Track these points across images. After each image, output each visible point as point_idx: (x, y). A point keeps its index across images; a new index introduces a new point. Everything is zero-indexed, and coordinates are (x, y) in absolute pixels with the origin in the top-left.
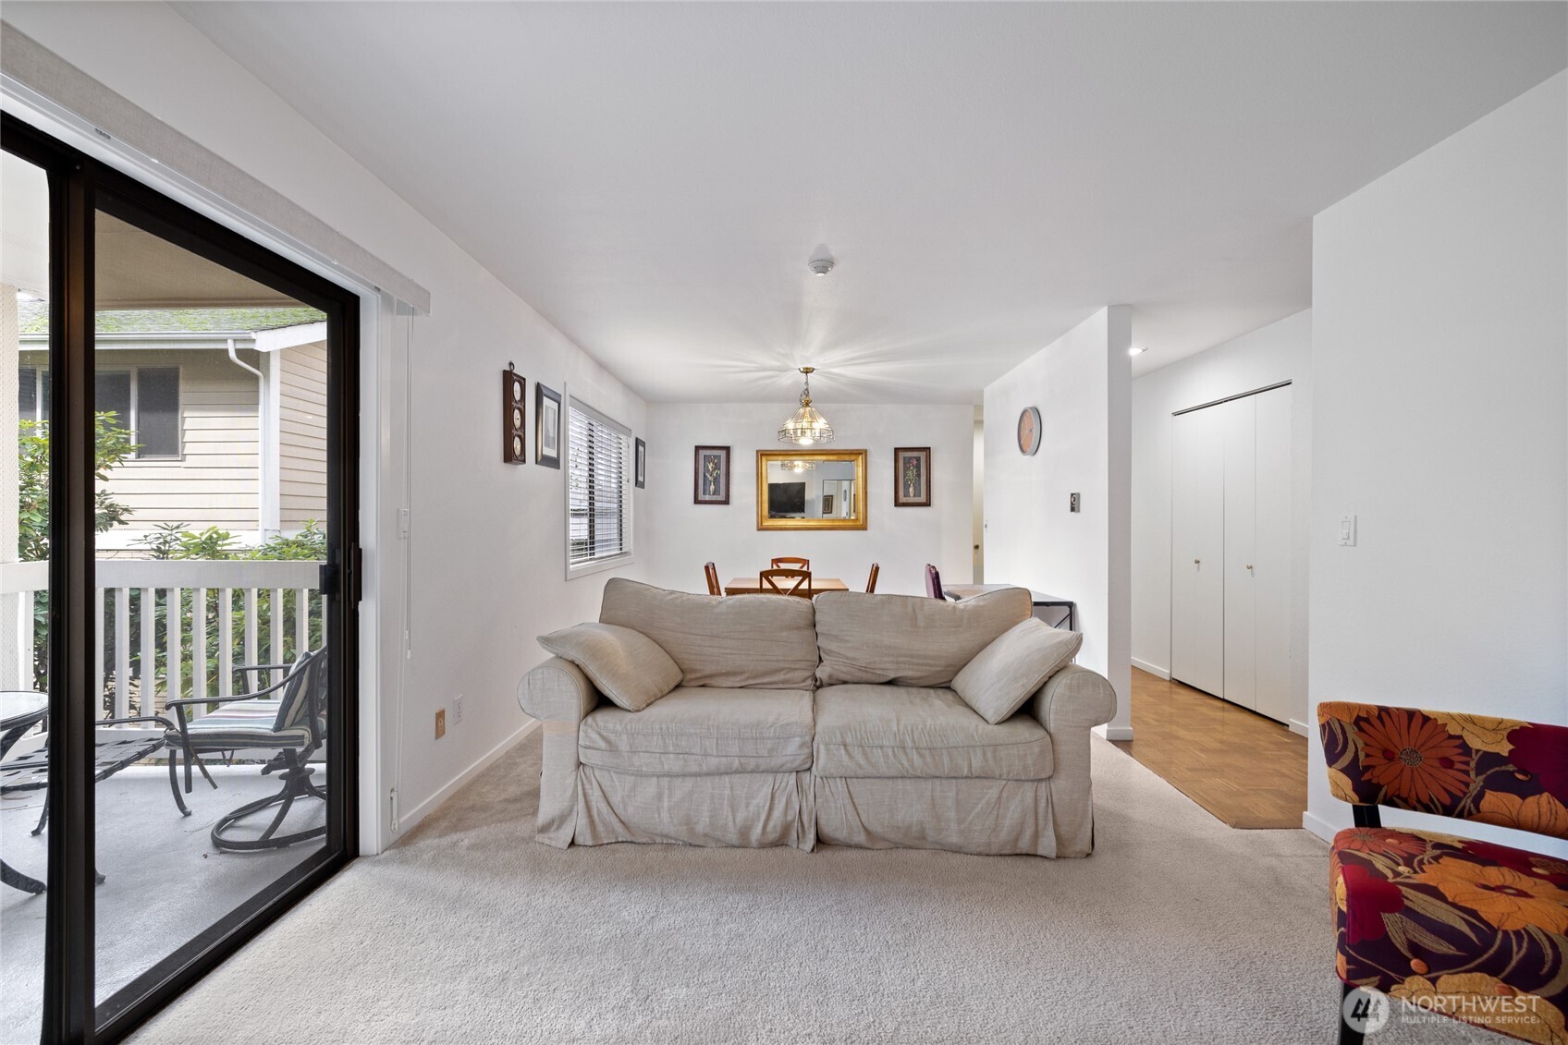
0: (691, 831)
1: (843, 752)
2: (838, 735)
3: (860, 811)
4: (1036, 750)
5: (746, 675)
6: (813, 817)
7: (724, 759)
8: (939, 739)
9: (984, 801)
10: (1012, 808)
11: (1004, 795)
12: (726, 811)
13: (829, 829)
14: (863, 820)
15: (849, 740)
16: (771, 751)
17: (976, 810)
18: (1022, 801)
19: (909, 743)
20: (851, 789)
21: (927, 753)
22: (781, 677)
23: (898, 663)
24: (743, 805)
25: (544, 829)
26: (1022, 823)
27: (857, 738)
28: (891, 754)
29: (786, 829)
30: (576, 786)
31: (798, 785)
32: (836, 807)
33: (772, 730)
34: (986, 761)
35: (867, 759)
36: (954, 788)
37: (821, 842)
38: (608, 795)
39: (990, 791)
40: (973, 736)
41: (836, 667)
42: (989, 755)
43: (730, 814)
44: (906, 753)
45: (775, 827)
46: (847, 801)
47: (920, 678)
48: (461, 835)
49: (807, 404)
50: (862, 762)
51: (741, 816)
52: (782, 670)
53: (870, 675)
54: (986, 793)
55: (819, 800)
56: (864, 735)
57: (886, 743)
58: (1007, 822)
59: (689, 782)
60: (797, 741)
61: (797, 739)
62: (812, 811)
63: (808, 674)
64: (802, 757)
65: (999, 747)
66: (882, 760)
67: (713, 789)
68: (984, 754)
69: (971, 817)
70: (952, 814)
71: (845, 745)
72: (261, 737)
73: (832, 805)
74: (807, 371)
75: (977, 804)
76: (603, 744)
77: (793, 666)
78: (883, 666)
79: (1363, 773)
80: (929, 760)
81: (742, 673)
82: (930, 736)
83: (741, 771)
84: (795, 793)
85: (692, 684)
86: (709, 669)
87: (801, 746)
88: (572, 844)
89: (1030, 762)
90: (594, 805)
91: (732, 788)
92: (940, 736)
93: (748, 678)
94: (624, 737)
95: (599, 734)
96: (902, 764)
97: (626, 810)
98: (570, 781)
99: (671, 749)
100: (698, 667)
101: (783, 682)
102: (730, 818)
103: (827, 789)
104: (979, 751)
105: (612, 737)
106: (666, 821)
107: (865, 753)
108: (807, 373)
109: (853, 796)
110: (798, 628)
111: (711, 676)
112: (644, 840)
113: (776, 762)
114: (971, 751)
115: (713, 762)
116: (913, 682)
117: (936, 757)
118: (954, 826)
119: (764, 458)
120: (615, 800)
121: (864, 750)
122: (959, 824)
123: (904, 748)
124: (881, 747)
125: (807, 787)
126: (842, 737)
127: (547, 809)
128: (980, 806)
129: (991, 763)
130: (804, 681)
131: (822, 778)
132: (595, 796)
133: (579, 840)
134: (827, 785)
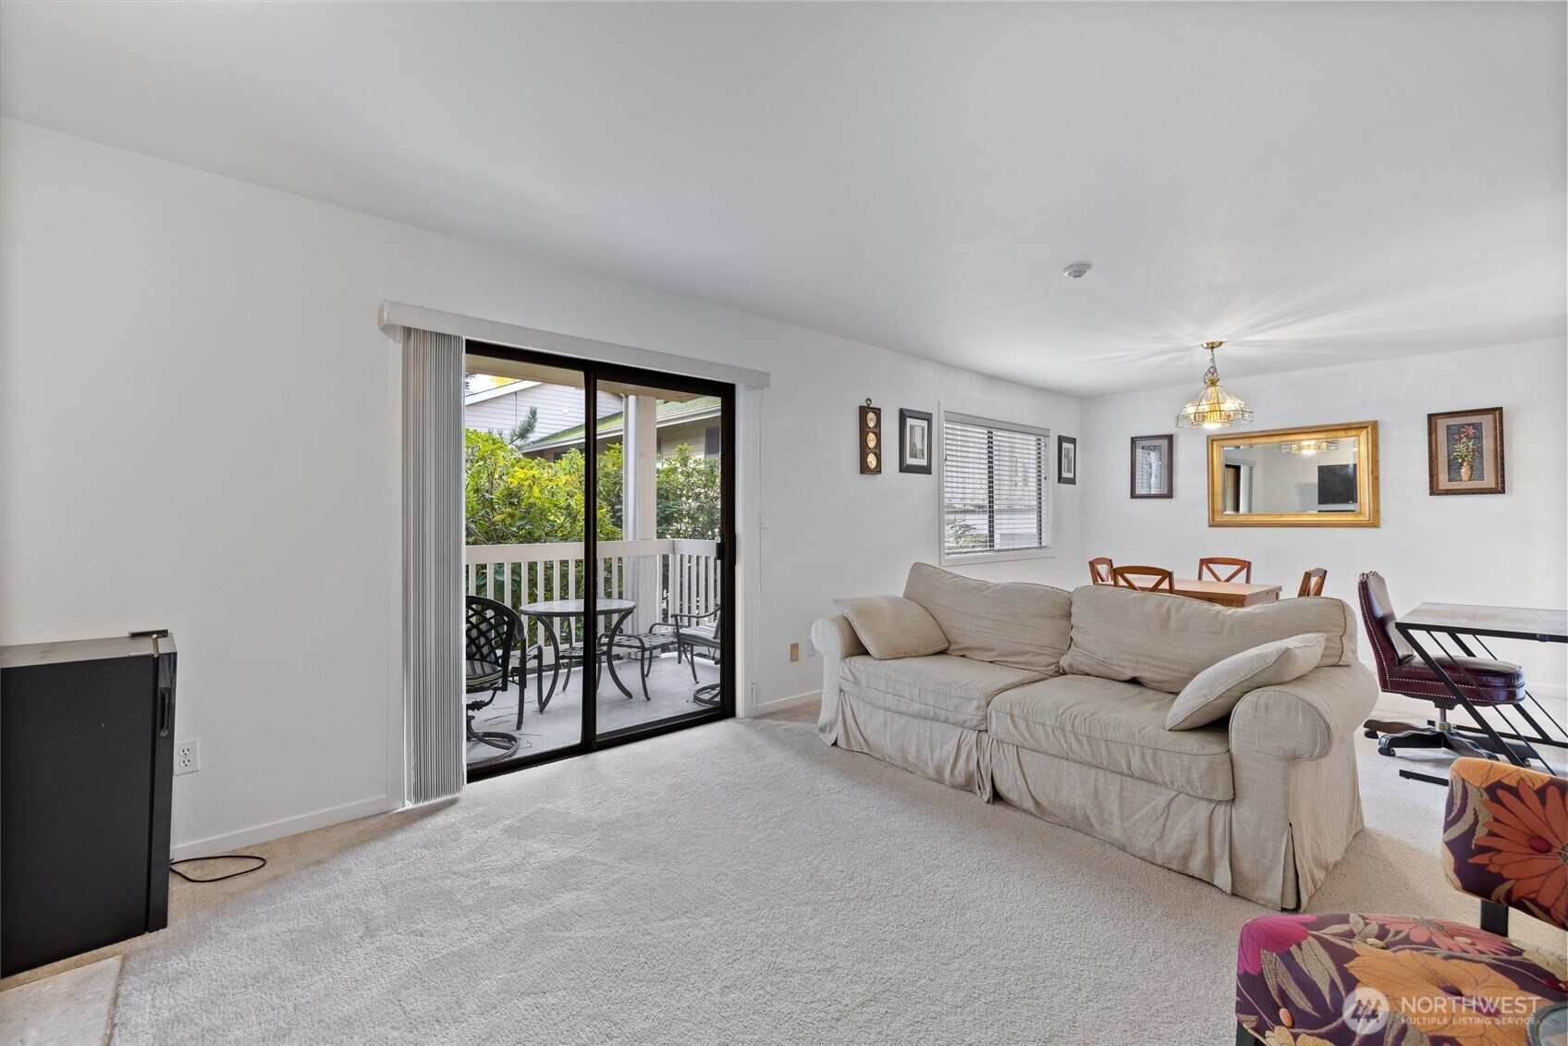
0: (905, 758)
1: (1009, 721)
2: (1008, 706)
3: (1028, 780)
4: (1203, 764)
5: (997, 652)
6: (990, 773)
7: (923, 706)
8: (1099, 730)
9: (1150, 806)
10: (1181, 823)
11: (1174, 806)
12: (927, 750)
13: (1003, 788)
14: (1031, 789)
15: (1016, 712)
16: (956, 707)
17: (1143, 812)
18: (1193, 818)
19: (1068, 727)
20: (1021, 758)
21: (1084, 740)
22: (1026, 658)
23: (1137, 662)
24: (938, 748)
25: (822, 730)
26: (1192, 842)
27: (1023, 711)
28: (1051, 732)
29: (970, 777)
30: (838, 705)
31: (978, 742)
32: (1008, 770)
33: (959, 690)
34: (1145, 763)
35: (1029, 732)
36: (1118, 783)
37: (997, 797)
38: (856, 715)
39: (1159, 798)
40: (1134, 735)
41: (1076, 657)
42: (1148, 758)
43: (929, 752)
44: (1065, 736)
45: (960, 772)
46: (1017, 767)
47: (1162, 682)
48: (787, 722)
49: (1213, 383)
50: (1026, 734)
51: (937, 755)
52: (1028, 652)
53: (1109, 670)
54: (1154, 799)
55: (994, 760)
56: (1030, 711)
57: (1048, 722)
58: (1175, 836)
59: (904, 719)
60: (975, 703)
61: (976, 702)
62: (988, 767)
63: (1052, 660)
64: (979, 718)
65: (1161, 752)
66: (1043, 737)
67: (919, 728)
68: (1143, 755)
69: (1135, 818)
70: (1115, 809)
71: (1012, 716)
72: (708, 640)
73: (1005, 767)
74: (1212, 346)
75: (1143, 807)
76: (851, 678)
77: (1039, 651)
78: (1120, 663)
79: (1473, 854)
80: (1086, 746)
81: (993, 650)
82: (1090, 725)
83: (935, 719)
84: (974, 748)
85: (956, 653)
86: (967, 643)
87: (978, 708)
88: (835, 744)
89: (1195, 776)
90: (847, 720)
91: (931, 732)
92: (1101, 727)
93: (998, 655)
94: (864, 675)
95: (851, 671)
96: (1062, 746)
97: (866, 730)
98: (836, 700)
99: (891, 690)
100: (959, 640)
101: (1027, 664)
102: (930, 756)
103: (1001, 752)
104: (1137, 750)
105: (857, 673)
106: (887, 745)
107: (1028, 727)
108: (1212, 348)
109: (1023, 764)
110: (1052, 617)
111: (970, 649)
112: (878, 756)
113: (961, 717)
114: (1129, 748)
115: (916, 707)
116: (1156, 685)
117: (1094, 746)
118: (1117, 822)
119: (1215, 443)
120: (860, 721)
121: (1027, 724)
122: (1122, 821)
123: (1063, 730)
124: (1044, 725)
125: (985, 746)
126: (1011, 708)
127: (825, 716)
128: (1146, 809)
129: (1151, 766)
130: (1048, 666)
131: (997, 741)
132: (848, 713)
133: (839, 743)
134: (1001, 749)
